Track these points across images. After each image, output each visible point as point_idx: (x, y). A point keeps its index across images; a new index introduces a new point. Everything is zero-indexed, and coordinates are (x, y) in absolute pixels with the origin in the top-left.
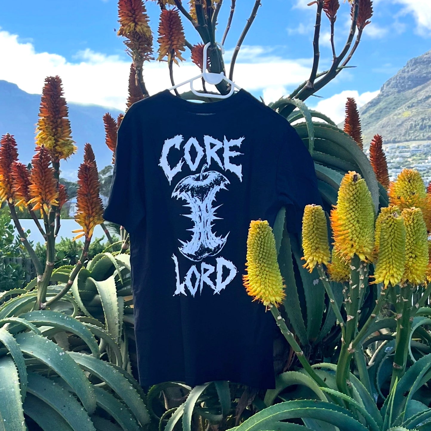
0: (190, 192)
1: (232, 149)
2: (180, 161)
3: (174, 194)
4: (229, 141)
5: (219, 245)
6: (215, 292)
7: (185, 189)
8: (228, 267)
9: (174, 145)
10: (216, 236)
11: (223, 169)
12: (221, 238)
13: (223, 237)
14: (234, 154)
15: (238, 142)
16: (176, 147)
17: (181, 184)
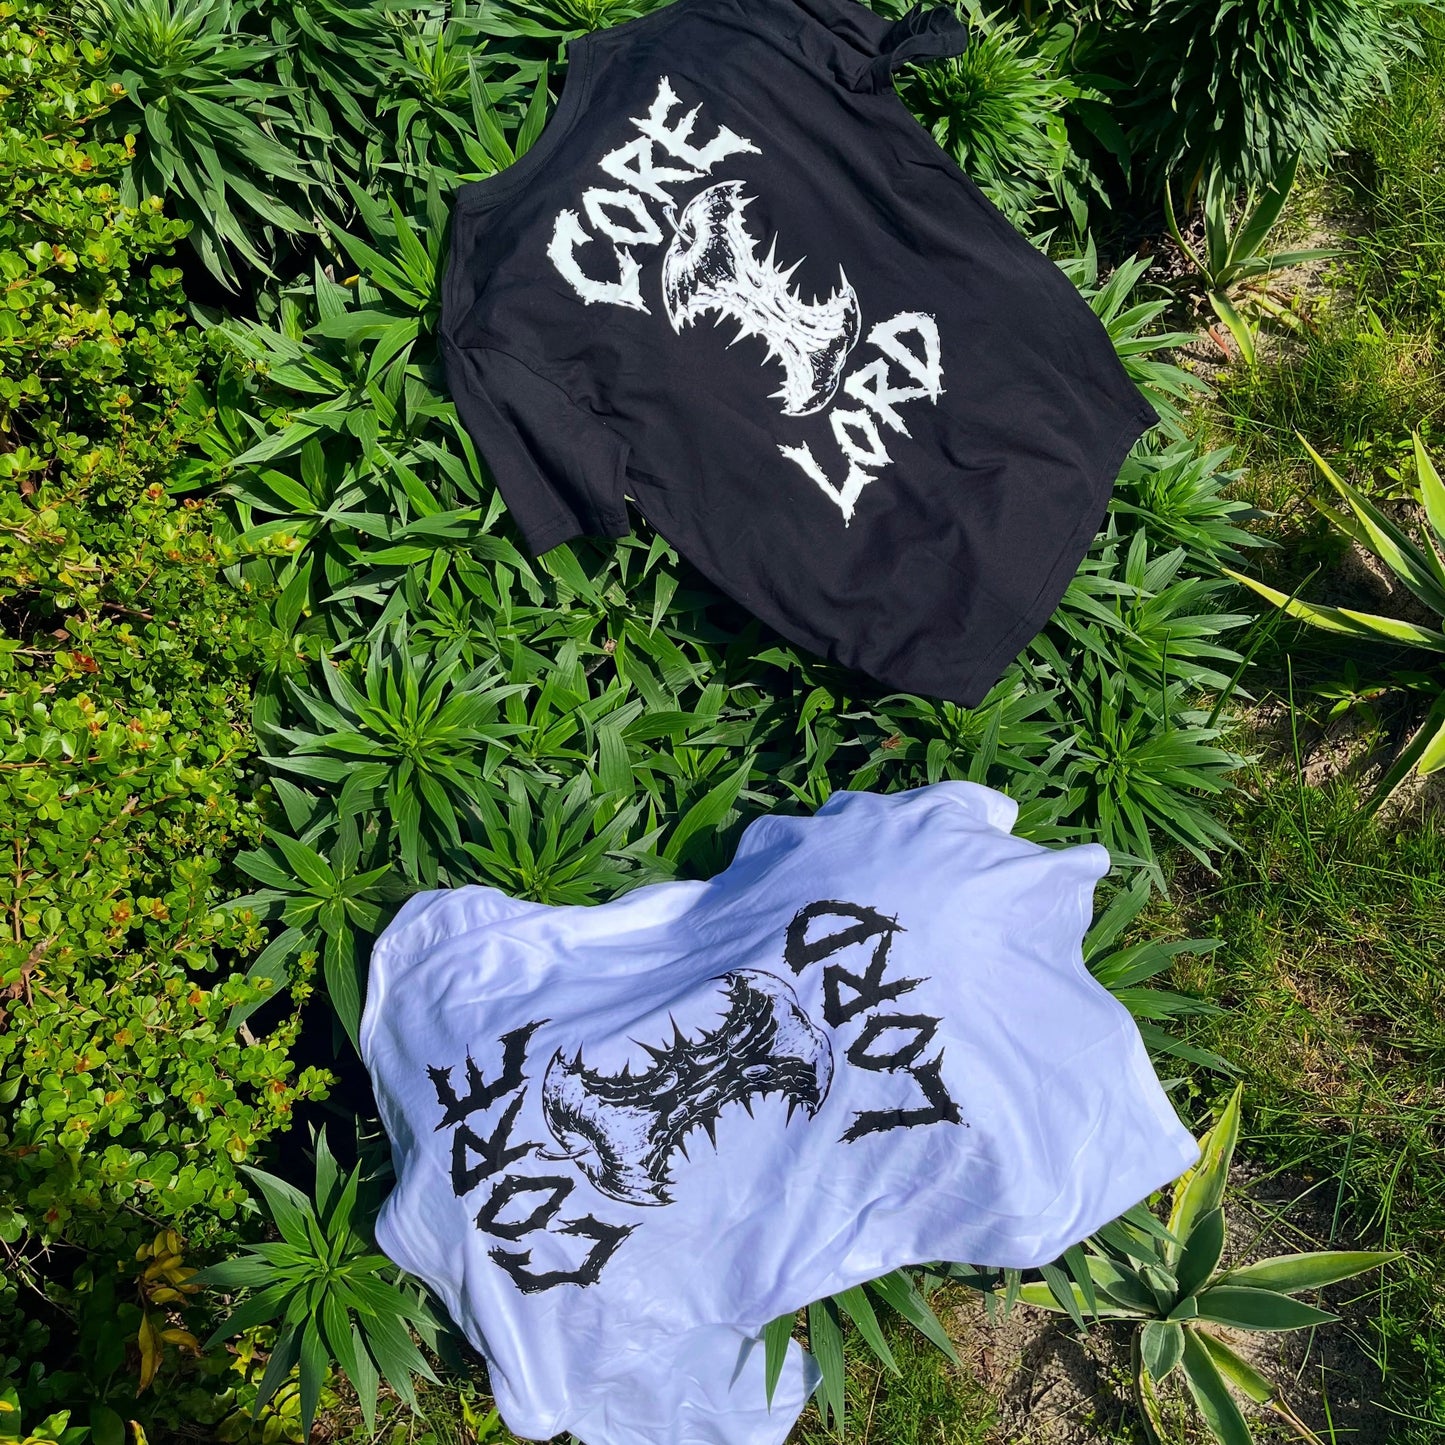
0: (700, 285)
1: (671, 122)
2: (619, 255)
3: (676, 323)
4: (647, 116)
5: (846, 311)
6: (934, 399)
7: (686, 289)
8: (906, 329)
9: (573, 243)
10: (823, 302)
11: (702, 175)
12: (837, 294)
13: (839, 287)
14: (686, 125)
15: (666, 97)
16: (580, 243)
17: (672, 288)
